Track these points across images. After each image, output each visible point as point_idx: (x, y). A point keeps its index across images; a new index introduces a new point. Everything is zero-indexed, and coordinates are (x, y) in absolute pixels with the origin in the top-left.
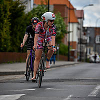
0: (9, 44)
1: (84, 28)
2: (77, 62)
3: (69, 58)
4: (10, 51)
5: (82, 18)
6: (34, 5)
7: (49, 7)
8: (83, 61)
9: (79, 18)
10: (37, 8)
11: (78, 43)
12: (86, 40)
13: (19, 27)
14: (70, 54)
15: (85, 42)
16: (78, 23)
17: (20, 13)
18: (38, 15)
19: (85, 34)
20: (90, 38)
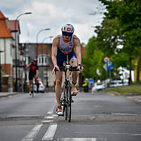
1: (20, 44)
2: (12, 93)
11: (13, 66)
12: (25, 62)
14: (2, 81)
15: (23, 65)
16: (12, 38)
19: (22, 54)
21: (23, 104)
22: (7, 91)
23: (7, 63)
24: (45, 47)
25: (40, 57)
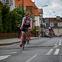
0: (2, 29)
1: (43, 18)
2: (40, 37)
3: (35, 35)
4: (3, 32)
5: (42, 13)
6: (15, 7)
7: (23, 8)
8: (43, 37)
9: (40, 13)
10: (17, 8)
12: (45, 25)
13: (7, 19)
14: (36, 33)
15: (44, 26)
16: (40, 16)
17: (7, 11)
18: (17, 12)
19: (44, 22)
20: (46, 24)
21: (45, 41)
22: (38, 37)
23: (38, 26)
24: (53, 19)
25: (51, 23)
